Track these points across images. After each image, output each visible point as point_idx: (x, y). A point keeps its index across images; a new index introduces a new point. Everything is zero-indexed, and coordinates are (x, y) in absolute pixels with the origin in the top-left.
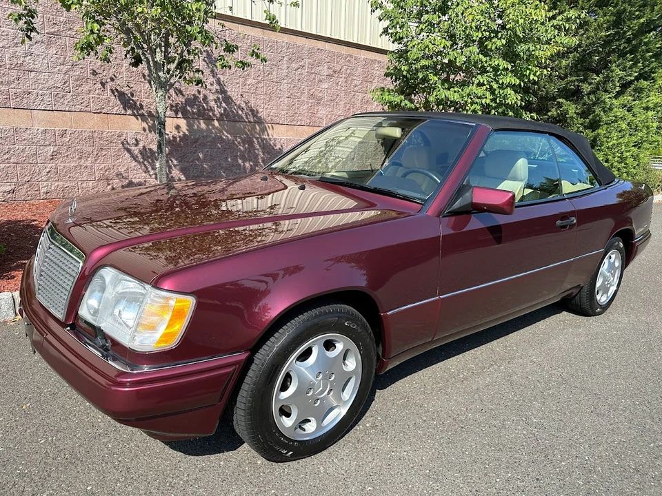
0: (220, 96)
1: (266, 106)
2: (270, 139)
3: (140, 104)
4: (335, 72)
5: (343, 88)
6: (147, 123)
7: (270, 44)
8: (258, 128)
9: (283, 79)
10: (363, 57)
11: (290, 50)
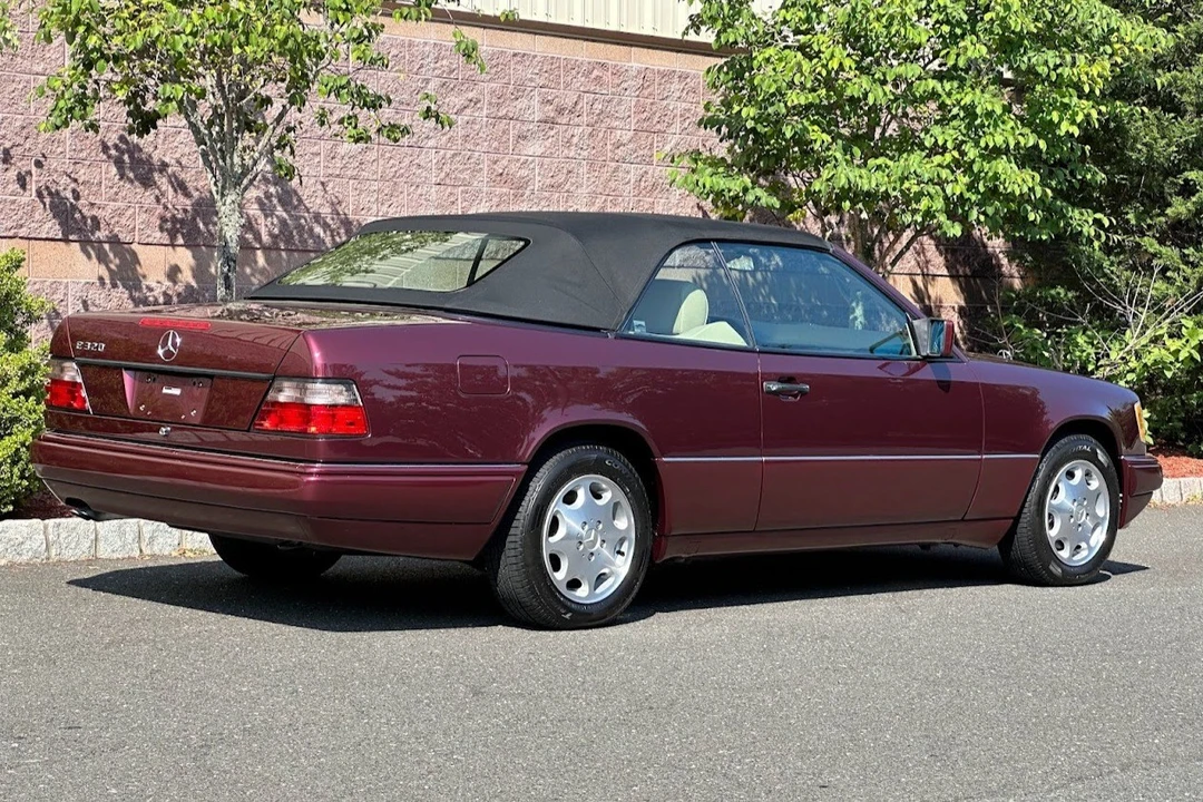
0: (272, 190)
4: (560, 111)
5: (585, 153)
9: (427, 138)
10: (636, 65)
11: (444, 62)
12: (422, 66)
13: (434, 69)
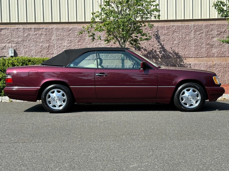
0: (161, 50)
1: (183, 51)
2: (185, 64)
4: (221, 32)
6: (133, 62)
7: (185, 27)
8: (178, 60)
9: (192, 39)
11: (195, 27)
12: (191, 28)
13: (193, 29)
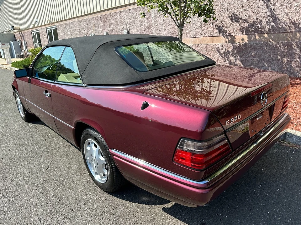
0: (271, 19)
3: (226, 30)
6: (228, 39)
